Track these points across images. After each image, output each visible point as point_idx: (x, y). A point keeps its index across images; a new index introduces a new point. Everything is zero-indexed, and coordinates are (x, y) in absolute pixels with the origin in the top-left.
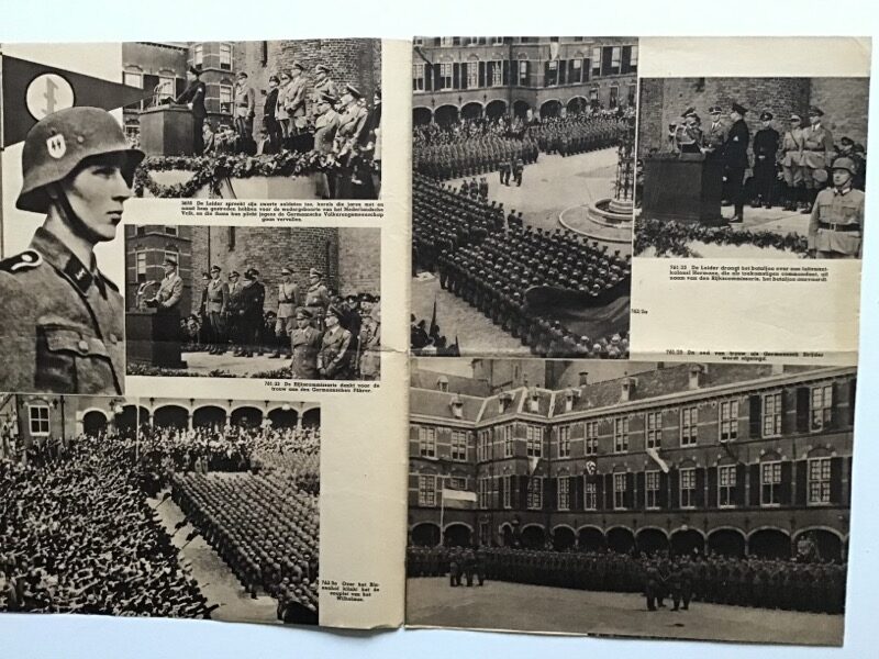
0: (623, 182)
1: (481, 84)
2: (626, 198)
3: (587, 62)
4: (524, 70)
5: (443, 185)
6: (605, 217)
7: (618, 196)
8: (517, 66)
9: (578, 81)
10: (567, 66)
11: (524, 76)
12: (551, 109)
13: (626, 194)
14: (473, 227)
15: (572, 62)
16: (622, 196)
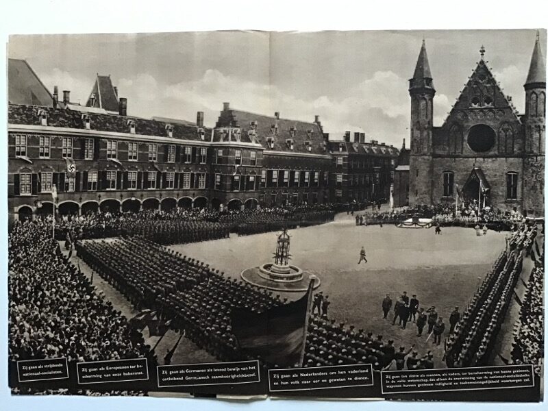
0: (280, 254)
1: (192, 186)
2: (281, 264)
3: (258, 179)
4: (218, 180)
5: (165, 248)
6: (269, 274)
7: (277, 263)
8: (214, 177)
9: (253, 189)
10: (245, 179)
11: (218, 184)
12: (234, 205)
13: (281, 261)
14: (188, 278)
15: (248, 177)
16: (279, 262)
